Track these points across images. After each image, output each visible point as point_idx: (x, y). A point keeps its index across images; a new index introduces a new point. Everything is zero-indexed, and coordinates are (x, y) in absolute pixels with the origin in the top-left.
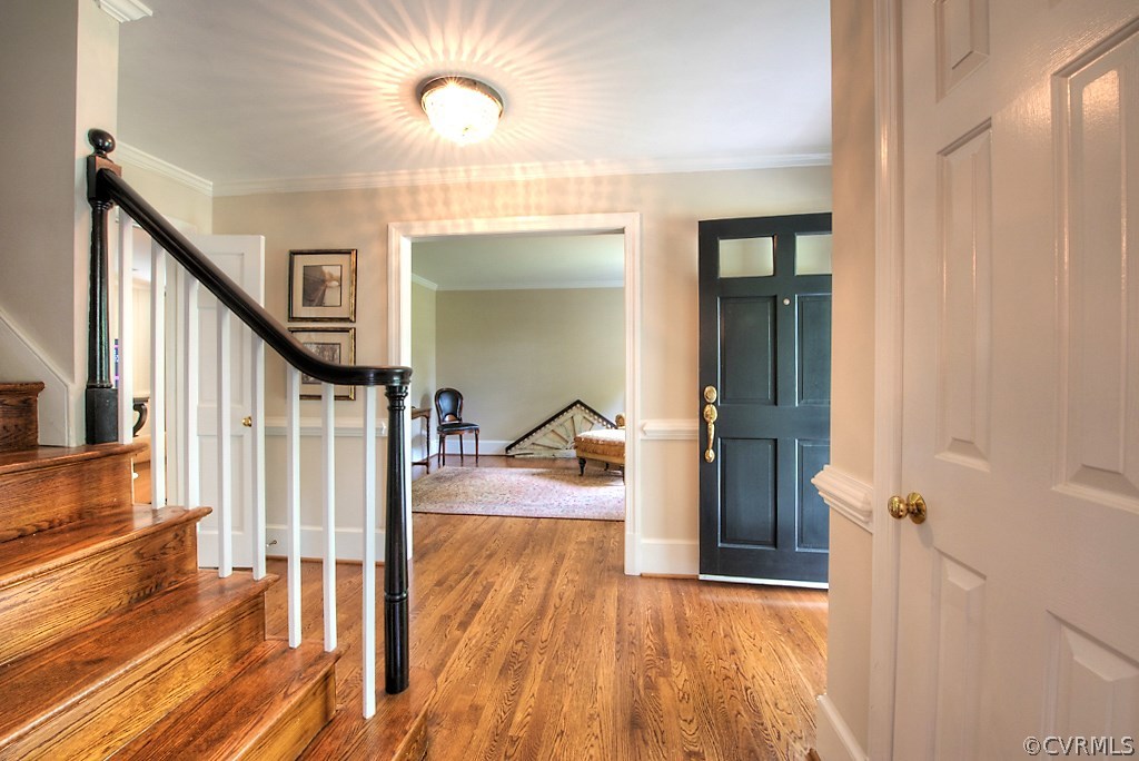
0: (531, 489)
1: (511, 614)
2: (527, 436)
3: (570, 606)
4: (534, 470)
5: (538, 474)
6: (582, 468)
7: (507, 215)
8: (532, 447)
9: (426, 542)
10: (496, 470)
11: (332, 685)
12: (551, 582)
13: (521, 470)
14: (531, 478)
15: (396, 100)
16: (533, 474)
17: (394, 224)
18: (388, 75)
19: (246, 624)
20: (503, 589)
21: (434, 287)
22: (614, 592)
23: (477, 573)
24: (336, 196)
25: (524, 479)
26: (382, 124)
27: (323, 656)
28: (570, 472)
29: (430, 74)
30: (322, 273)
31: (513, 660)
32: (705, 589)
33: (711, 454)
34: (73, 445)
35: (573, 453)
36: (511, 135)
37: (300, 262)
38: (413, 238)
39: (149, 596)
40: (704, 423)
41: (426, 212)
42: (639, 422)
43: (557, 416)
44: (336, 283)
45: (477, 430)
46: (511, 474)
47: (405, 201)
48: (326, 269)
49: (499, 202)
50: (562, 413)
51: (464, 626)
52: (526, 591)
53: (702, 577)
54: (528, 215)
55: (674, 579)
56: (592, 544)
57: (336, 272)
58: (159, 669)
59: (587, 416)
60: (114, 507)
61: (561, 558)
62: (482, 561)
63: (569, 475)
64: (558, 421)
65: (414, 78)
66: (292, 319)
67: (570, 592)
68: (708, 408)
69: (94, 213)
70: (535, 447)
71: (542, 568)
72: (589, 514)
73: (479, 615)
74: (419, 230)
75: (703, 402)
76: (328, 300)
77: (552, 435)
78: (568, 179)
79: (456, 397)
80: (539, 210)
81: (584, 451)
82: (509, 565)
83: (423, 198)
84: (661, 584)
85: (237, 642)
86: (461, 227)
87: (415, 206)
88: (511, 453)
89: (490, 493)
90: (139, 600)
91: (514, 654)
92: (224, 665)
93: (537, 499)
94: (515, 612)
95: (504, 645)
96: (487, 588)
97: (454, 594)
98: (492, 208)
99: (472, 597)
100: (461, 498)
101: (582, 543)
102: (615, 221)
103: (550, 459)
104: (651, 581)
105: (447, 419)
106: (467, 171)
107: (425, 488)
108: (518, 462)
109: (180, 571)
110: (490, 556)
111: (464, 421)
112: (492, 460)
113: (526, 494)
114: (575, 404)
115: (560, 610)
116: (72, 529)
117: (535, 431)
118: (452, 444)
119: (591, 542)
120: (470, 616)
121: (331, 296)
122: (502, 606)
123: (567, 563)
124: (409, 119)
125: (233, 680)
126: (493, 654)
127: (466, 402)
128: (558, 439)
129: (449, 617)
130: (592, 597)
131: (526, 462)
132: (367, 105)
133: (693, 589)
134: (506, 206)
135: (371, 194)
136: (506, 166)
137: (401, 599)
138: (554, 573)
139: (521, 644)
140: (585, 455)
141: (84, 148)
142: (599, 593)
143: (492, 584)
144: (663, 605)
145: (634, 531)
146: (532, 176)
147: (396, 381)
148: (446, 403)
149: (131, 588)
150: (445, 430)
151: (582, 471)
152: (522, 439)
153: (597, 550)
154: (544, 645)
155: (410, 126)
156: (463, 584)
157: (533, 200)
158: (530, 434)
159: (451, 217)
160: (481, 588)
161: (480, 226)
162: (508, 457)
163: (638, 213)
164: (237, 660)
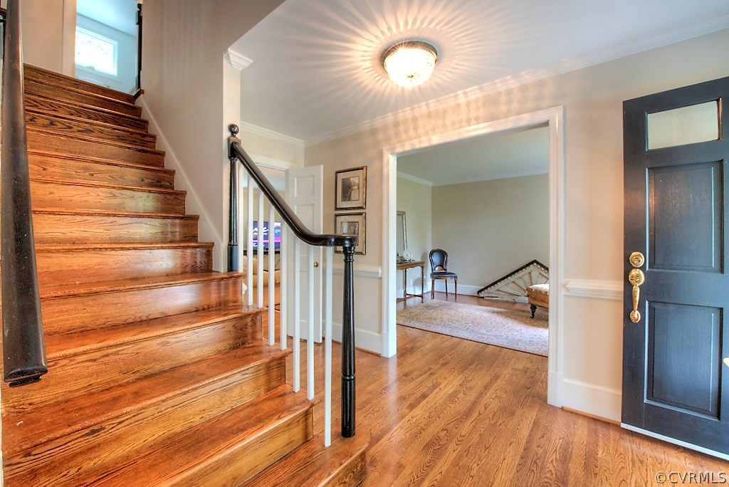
0: (489, 322)
1: (445, 409)
2: (493, 284)
3: (491, 416)
4: (495, 309)
5: (498, 313)
6: (533, 312)
7: (454, 129)
8: (497, 292)
9: (407, 346)
10: (467, 305)
11: (310, 420)
12: (482, 393)
13: (485, 308)
14: (491, 314)
15: (372, 71)
16: (493, 312)
17: (386, 147)
18: (363, 56)
19: (275, 373)
20: (446, 390)
21: (430, 184)
22: (532, 415)
23: (431, 374)
24: (356, 137)
25: (486, 314)
26: (370, 87)
27: (306, 401)
28: (524, 314)
29: (385, 48)
30: (350, 183)
31: (436, 442)
32: (627, 437)
33: (636, 315)
34: (222, 272)
35: (526, 300)
36: (450, 72)
37: (341, 176)
38: (398, 154)
39: (237, 348)
40: (628, 285)
41: (404, 137)
42: (562, 280)
43: (517, 271)
44: (356, 187)
45: (456, 277)
46: (477, 310)
47: (391, 132)
48: (352, 179)
49: (449, 121)
50: (521, 269)
51: (412, 407)
52: (461, 395)
53: (623, 425)
54: (469, 125)
55: (595, 420)
56: (526, 372)
57: (357, 181)
58: (227, 385)
59: (542, 273)
60: (235, 302)
61: (496, 377)
62: (438, 366)
63: (522, 316)
64: (517, 275)
65: (377, 53)
66: (337, 209)
67: (494, 405)
68: (634, 272)
69: (231, 163)
70: (499, 293)
71: (479, 380)
72: (530, 349)
73: (424, 402)
74: (399, 150)
75: (628, 267)
76: (352, 198)
77: (513, 285)
78: (499, 93)
79: (443, 254)
80: (477, 120)
81: (535, 299)
82: (455, 373)
83: (402, 128)
84: (580, 421)
85: (269, 381)
86: (424, 143)
87: (397, 134)
88: (481, 295)
89: (459, 321)
90: (234, 348)
91: (438, 438)
92: (262, 390)
93: (491, 330)
94: (448, 408)
95: (433, 429)
96: (435, 386)
97: (412, 385)
98: (444, 126)
99: (424, 389)
100: (438, 321)
101: (517, 370)
102: (541, 117)
103: (511, 303)
104: (570, 414)
105: (437, 269)
106: (427, 105)
107: (417, 311)
108: (487, 302)
109: (254, 338)
110: (444, 364)
111: (448, 271)
112: (467, 298)
113: (484, 326)
114: (532, 263)
115: (482, 417)
116: (216, 310)
117: (499, 281)
118: (440, 285)
119: (525, 371)
120: (418, 401)
121: (354, 195)
122: (441, 401)
123: (499, 382)
124: (383, 80)
125: (263, 400)
126: (423, 433)
127: (450, 258)
128: (517, 288)
129: (405, 398)
130: (512, 414)
131: (492, 302)
132: (358, 78)
133: (613, 434)
134: (453, 123)
135: (374, 132)
136: (452, 94)
137: (350, 380)
138: (487, 387)
139: (445, 432)
140: (535, 303)
141: (226, 134)
142: (519, 412)
143: (439, 384)
144: (576, 439)
145: (556, 370)
146: (472, 97)
147: (347, 244)
148: (436, 258)
149: (231, 342)
150: (436, 276)
151: (533, 315)
152: (490, 286)
153: (528, 378)
154: (461, 439)
155: (385, 85)
156: (421, 378)
157: (473, 114)
158: (496, 282)
159: (418, 136)
160: (430, 385)
161: (436, 140)
162: (479, 297)
163: (562, 107)
164: (269, 391)
